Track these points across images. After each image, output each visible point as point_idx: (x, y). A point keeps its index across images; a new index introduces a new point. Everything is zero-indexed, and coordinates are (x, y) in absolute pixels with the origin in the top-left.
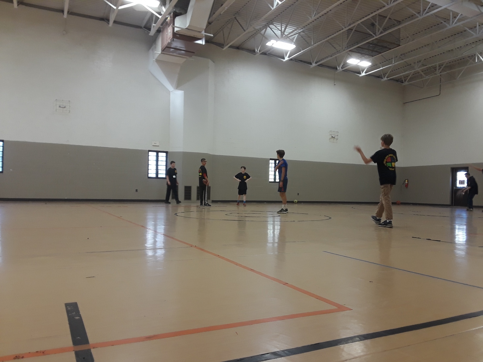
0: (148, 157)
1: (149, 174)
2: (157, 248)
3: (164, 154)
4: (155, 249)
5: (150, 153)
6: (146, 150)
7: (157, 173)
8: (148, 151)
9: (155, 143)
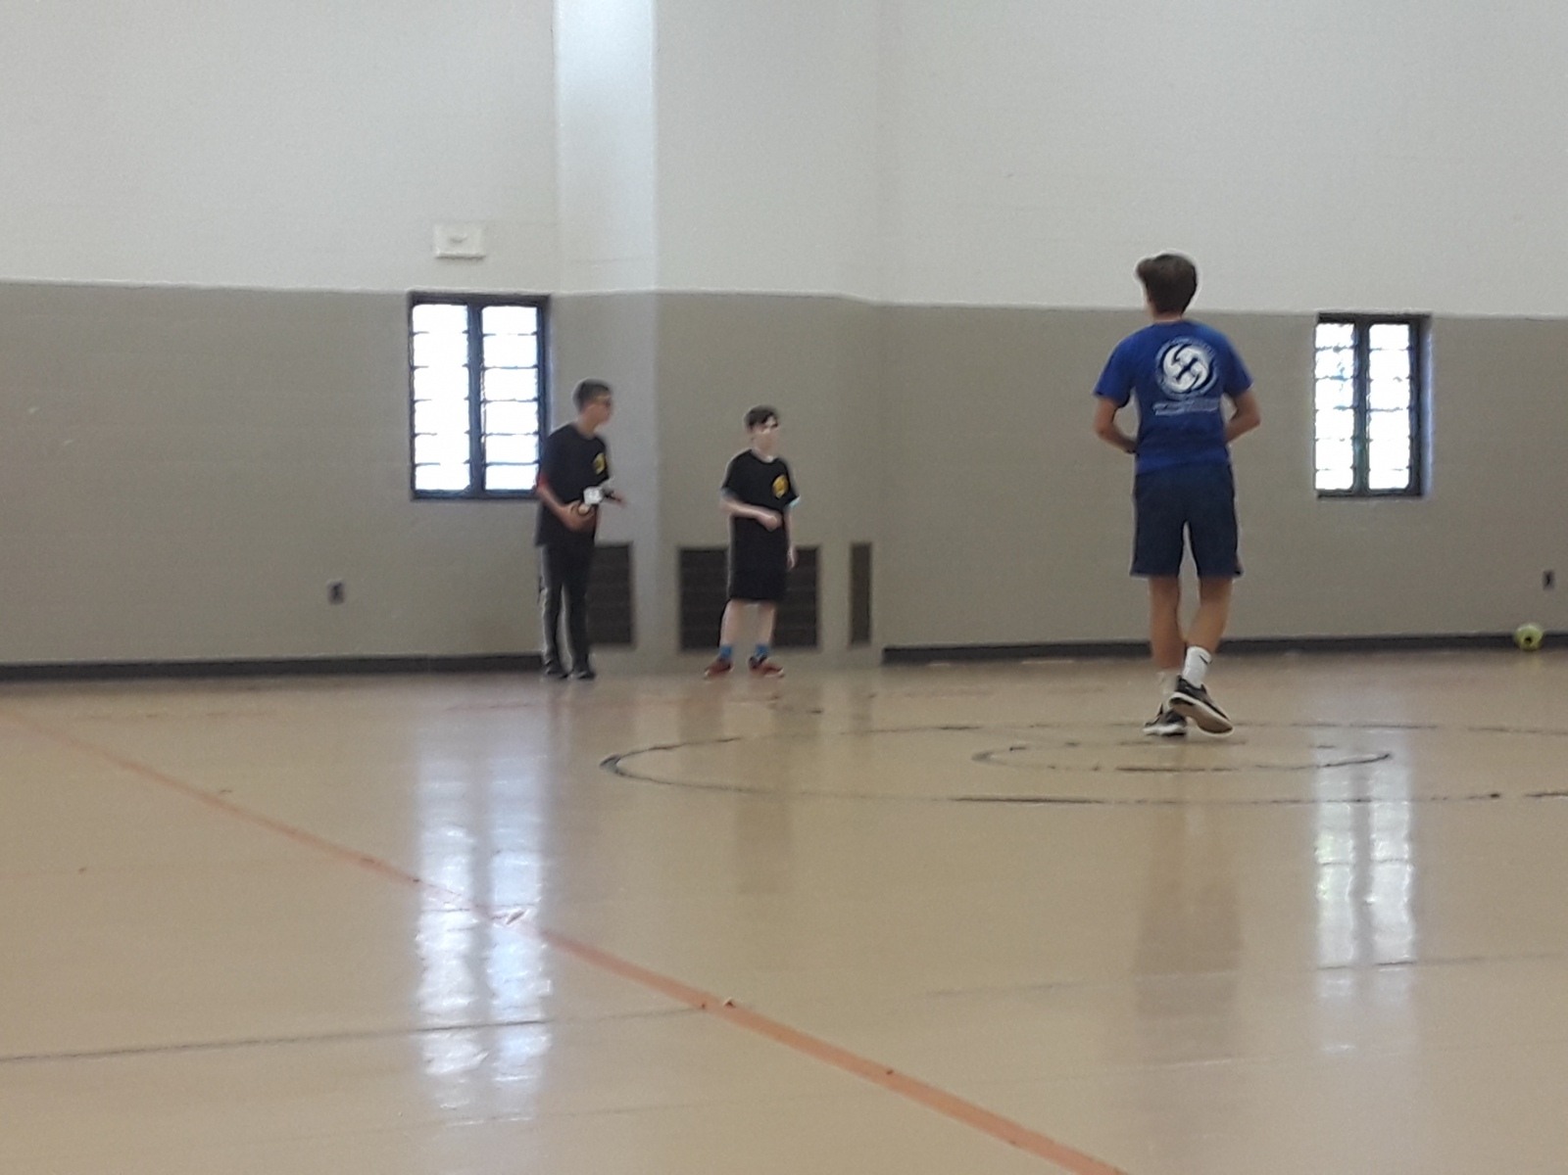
0: (410, 343)
1: (418, 471)
2: (500, 1019)
3: (526, 318)
4: (482, 1025)
5: (421, 312)
6: (398, 296)
7: (478, 463)
8: (404, 304)
9: (455, 241)
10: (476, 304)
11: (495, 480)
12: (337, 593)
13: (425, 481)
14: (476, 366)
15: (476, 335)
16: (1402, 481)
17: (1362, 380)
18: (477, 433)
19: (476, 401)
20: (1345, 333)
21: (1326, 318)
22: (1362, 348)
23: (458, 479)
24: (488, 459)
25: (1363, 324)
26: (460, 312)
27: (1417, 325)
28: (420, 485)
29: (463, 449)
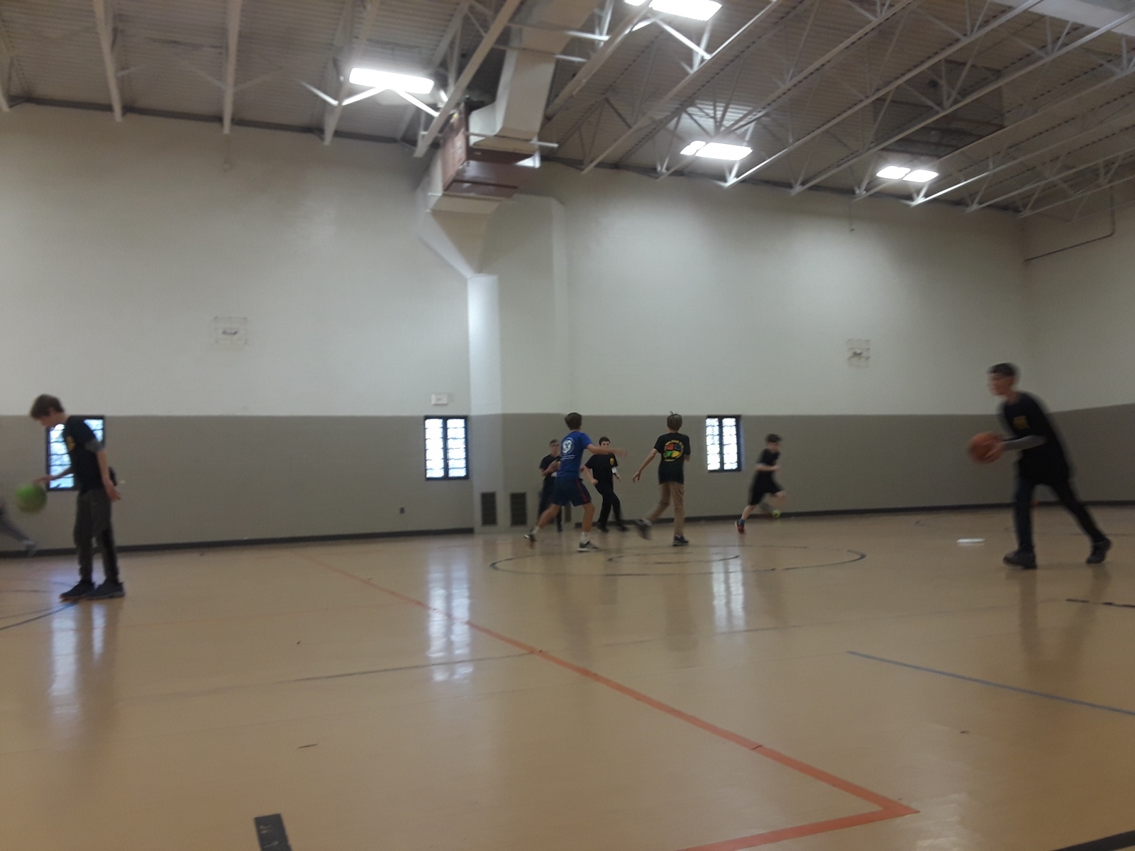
0: (425, 432)
1: (427, 471)
2: (455, 660)
4: (450, 663)
5: (428, 422)
6: (419, 417)
7: (446, 468)
8: (423, 419)
9: (439, 399)
10: (445, 419)
11: (452, 473)
12: (402, 511)
13: (429, 475)
14: (445, 438)
15: (445, 428)
16: (734, 466)
17: (721, 435)
18: (446, 459)
19: (446, 449)
20: (715, 422)
21: (710, 417)
22: (721, 426)
23: (440, 474)
24: (450, 467)
25: (721, 418)
26: (440, 422)
27: (738, 418)
28: (428, 476)
29: (442, 464)
